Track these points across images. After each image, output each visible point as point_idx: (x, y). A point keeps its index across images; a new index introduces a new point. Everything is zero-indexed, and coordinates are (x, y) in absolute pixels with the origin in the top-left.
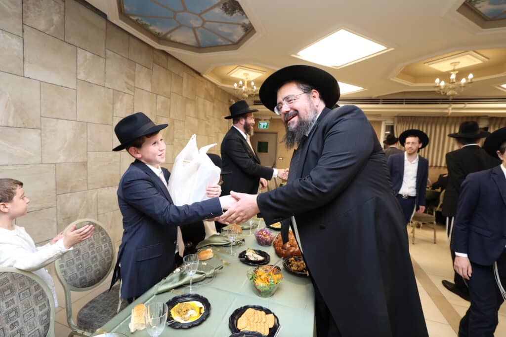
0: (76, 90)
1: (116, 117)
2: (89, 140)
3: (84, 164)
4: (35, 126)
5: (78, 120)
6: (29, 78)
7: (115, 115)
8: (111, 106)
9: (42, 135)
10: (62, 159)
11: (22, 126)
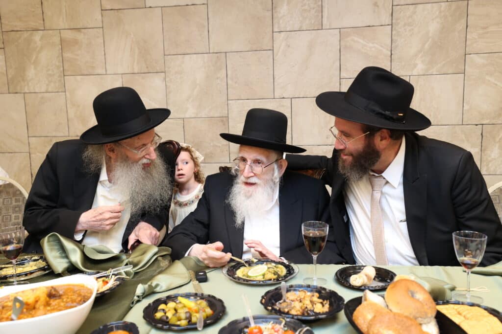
0: (207, 4)
1: (280, 32)
2: (229, 82)
3: (222, 121)
4: (158, 69)
5: (211, 51)
6: (150, 7)
7: (276, 30)
8: (269, 14)
9: (167, 80)
10: (191, 112)
11: (146, 71)
